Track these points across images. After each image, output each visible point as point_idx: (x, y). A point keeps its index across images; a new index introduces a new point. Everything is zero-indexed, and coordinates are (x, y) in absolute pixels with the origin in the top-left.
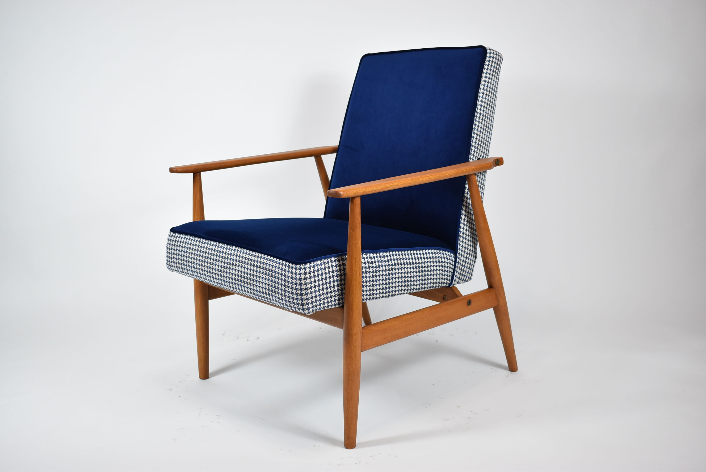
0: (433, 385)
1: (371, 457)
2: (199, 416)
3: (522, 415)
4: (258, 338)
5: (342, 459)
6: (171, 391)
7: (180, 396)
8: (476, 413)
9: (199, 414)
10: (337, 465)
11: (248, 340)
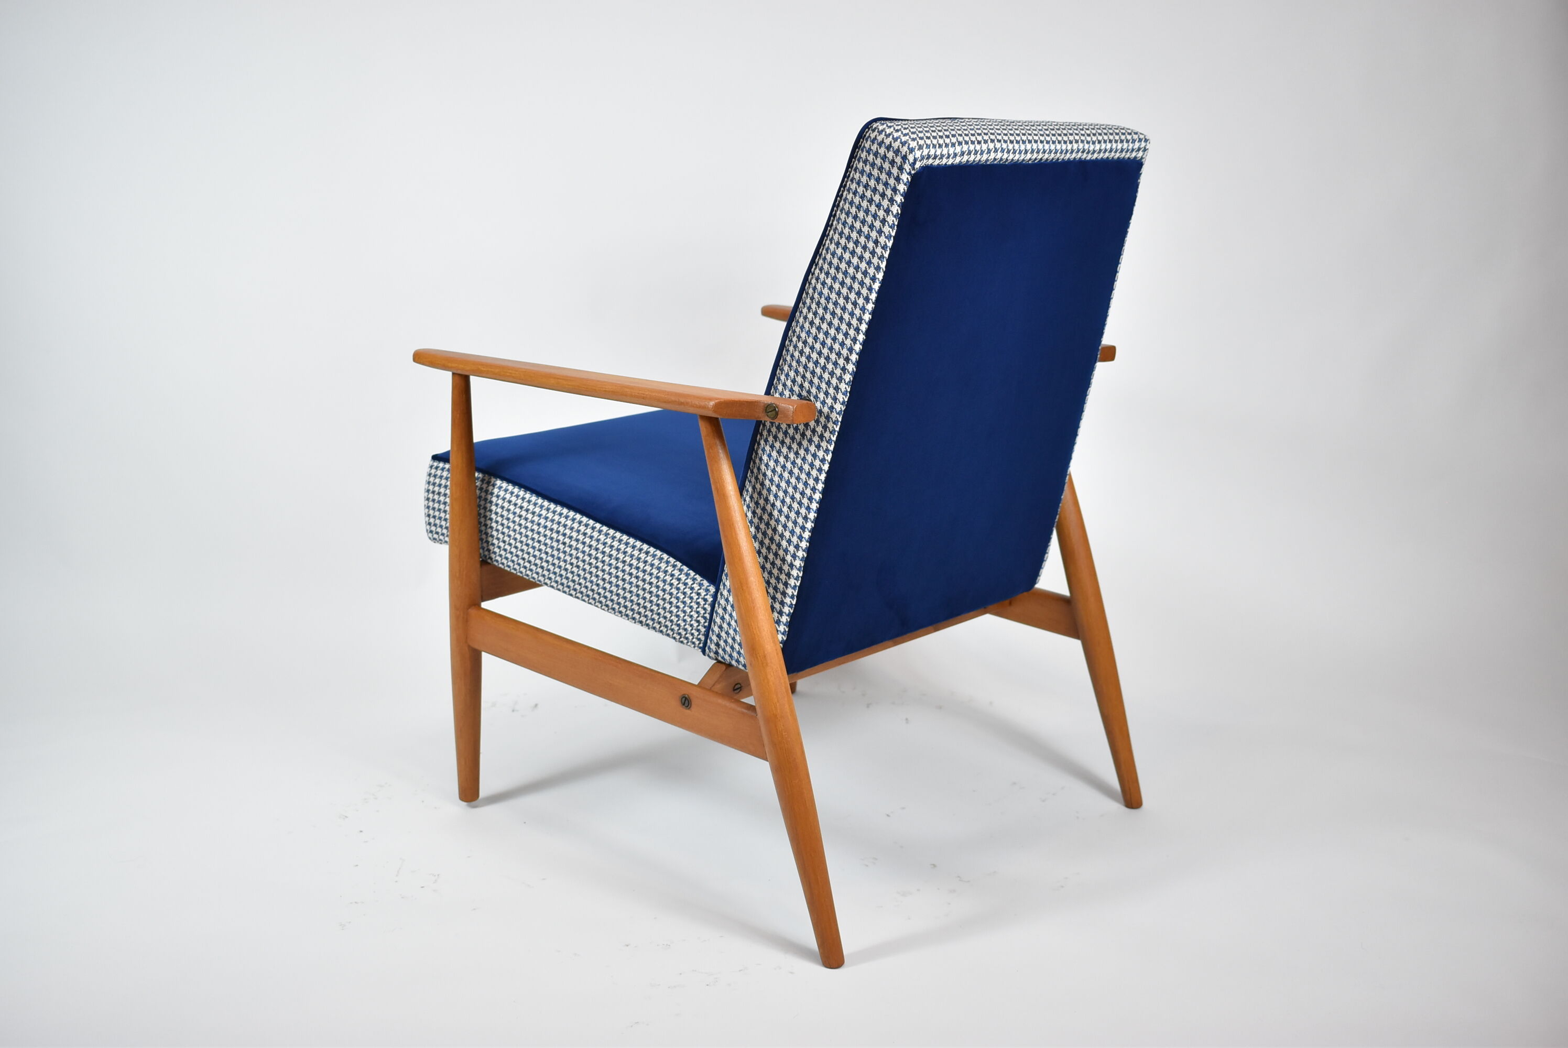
0: (888, 815)
1: (740, 971)
2: (397, 876)
3: (1062, 887)
4: (536, 705)
5: (681, 974)
6: (344, 819)
7: (361, 831)
8: (969, 881)
9: (398, 872)
10: (669, 987)
11: (513, 711)
